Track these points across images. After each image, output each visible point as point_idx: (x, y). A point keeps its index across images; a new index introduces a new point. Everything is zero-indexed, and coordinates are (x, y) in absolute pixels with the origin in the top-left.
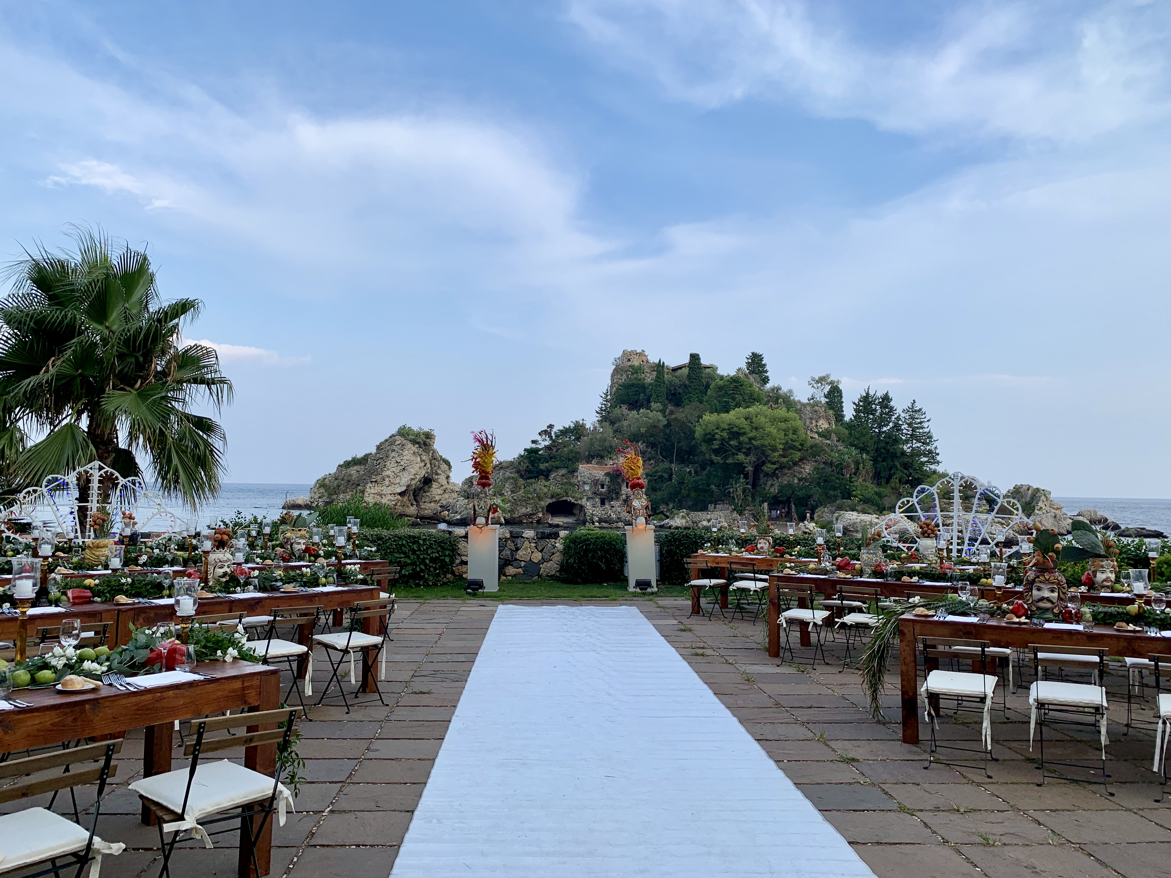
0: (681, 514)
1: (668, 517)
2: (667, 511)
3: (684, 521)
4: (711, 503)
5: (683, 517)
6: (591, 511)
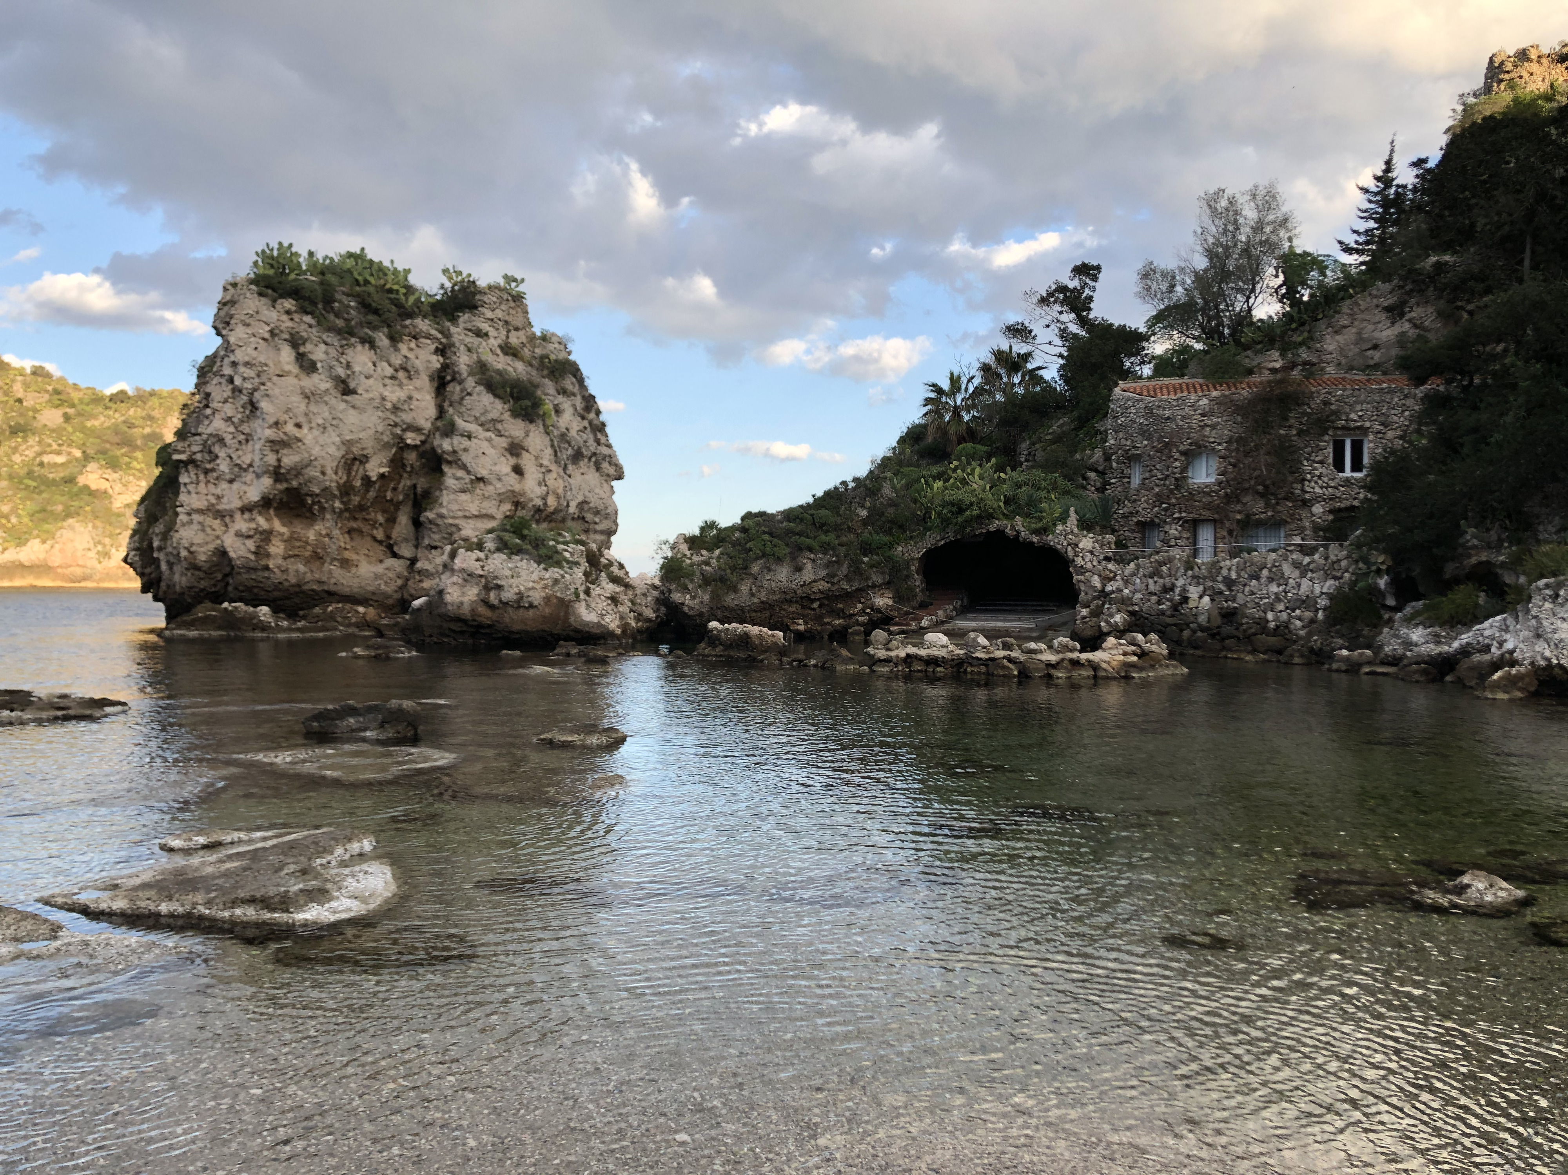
1: (1500, 604)
6: (1096, 581)
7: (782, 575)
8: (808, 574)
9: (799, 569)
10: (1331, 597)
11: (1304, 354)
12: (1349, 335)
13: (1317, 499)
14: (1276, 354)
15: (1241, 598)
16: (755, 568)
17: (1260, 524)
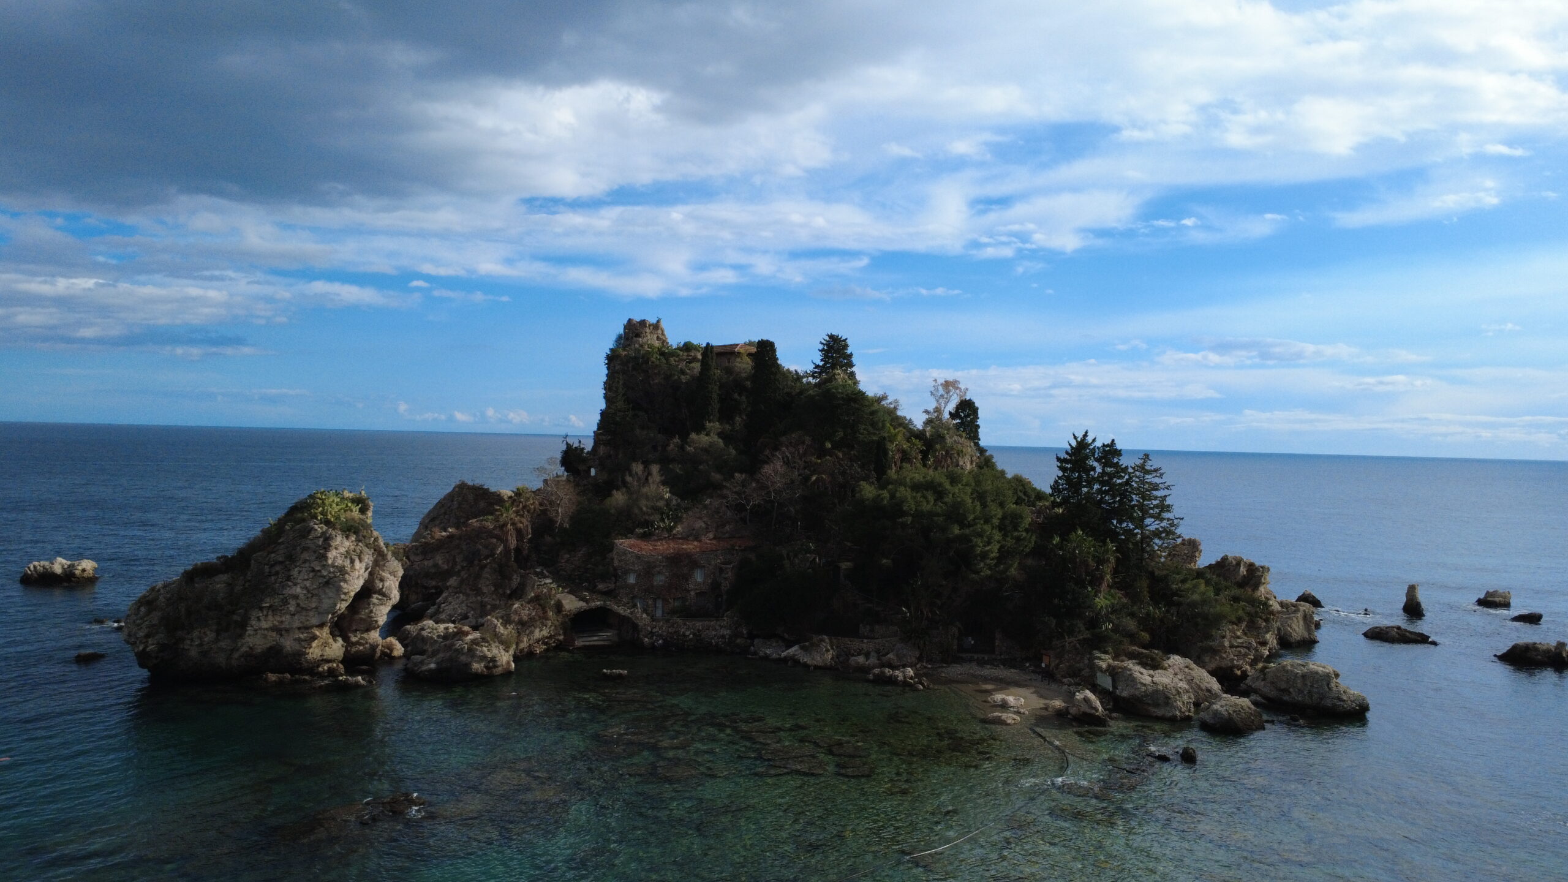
0: (822, 645)
1: (793, 645)
4: (864, 624)
5: (825, 648)
6: (649, 629)
10: (729, 635)
13: (692, 590)
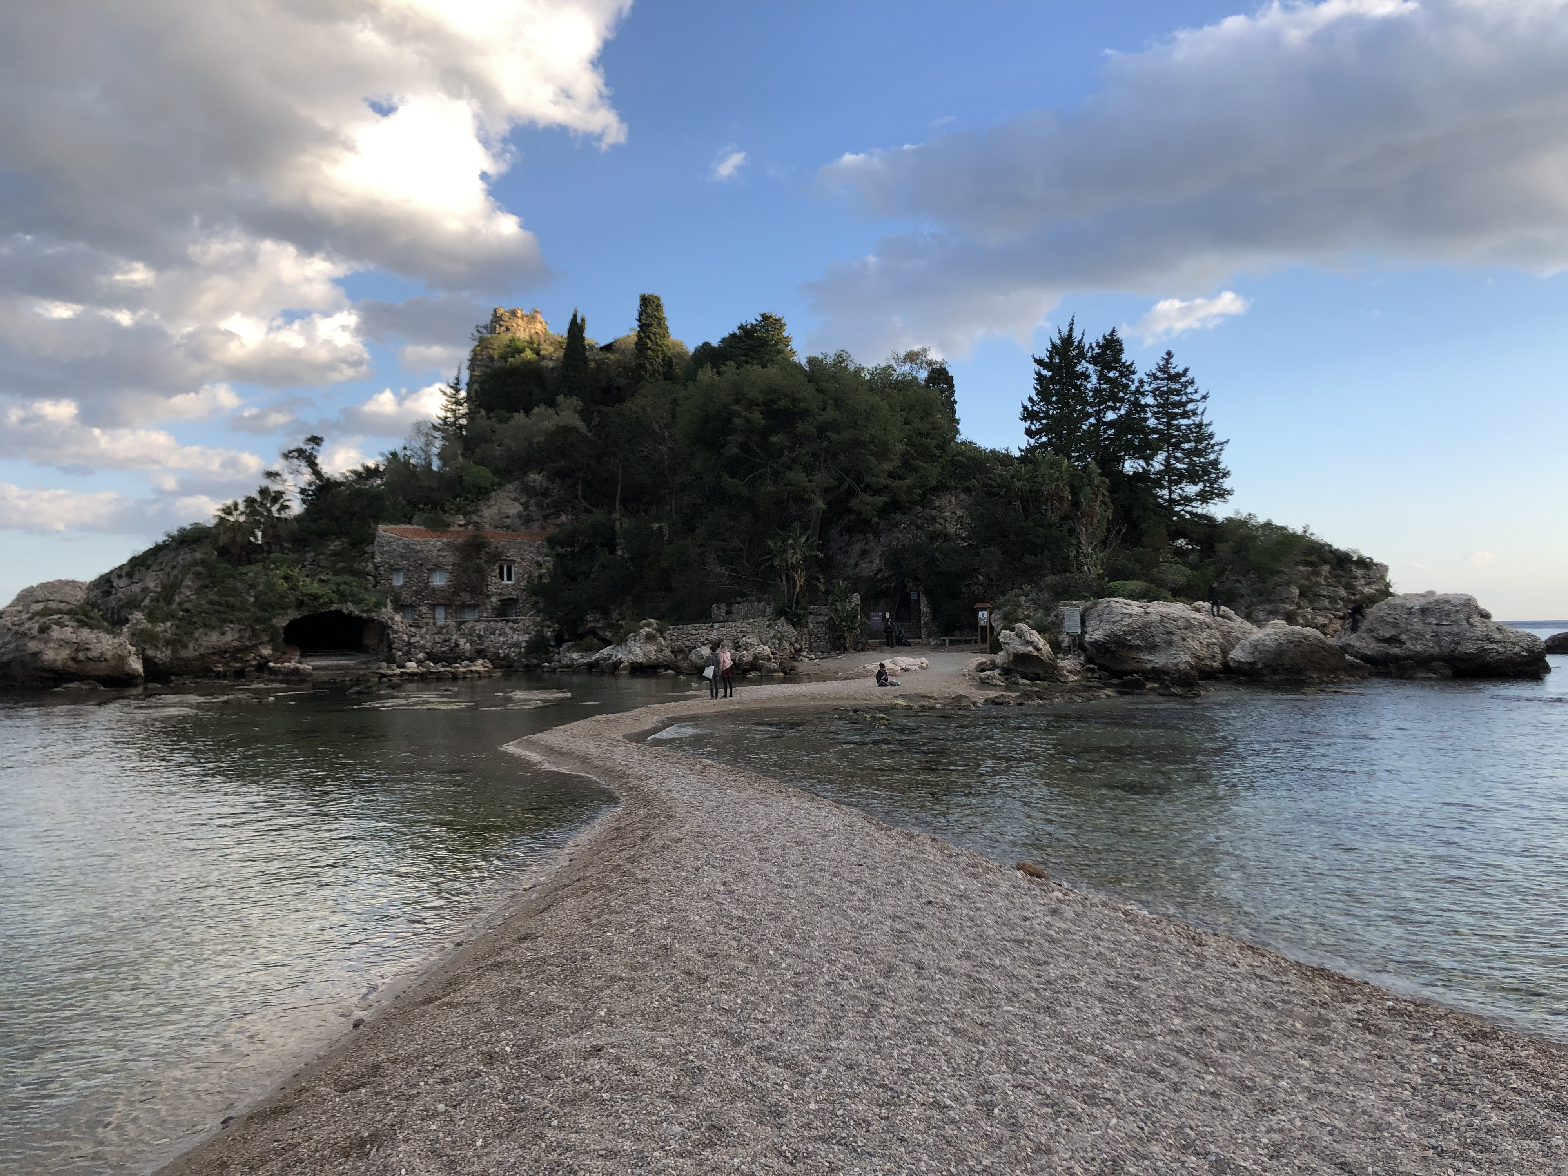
0: (644, 631)
1: (608, 643)
2: (603, 629)
3: (651, 648)
4: (717, 600)
5: (650, 638)
7: (214, 639)
8: (229, 637)
9: (223, 634)
10: (527, 642)
11: (475, 518)
12: (494, 510)
13: (494, 594)
14: (461, 517)
15: (486, 644)
16: (197, 634)
17: (469, 607)
